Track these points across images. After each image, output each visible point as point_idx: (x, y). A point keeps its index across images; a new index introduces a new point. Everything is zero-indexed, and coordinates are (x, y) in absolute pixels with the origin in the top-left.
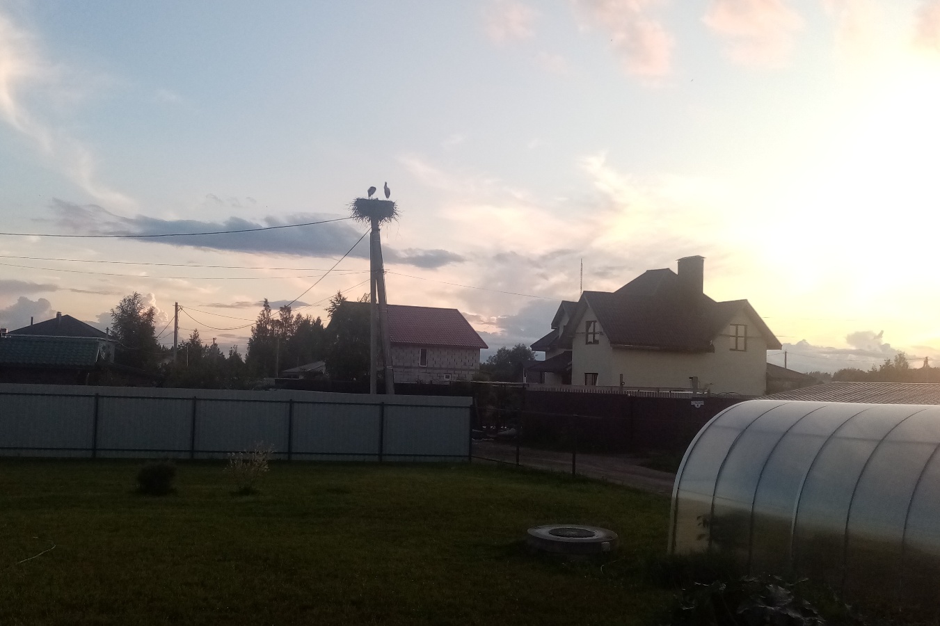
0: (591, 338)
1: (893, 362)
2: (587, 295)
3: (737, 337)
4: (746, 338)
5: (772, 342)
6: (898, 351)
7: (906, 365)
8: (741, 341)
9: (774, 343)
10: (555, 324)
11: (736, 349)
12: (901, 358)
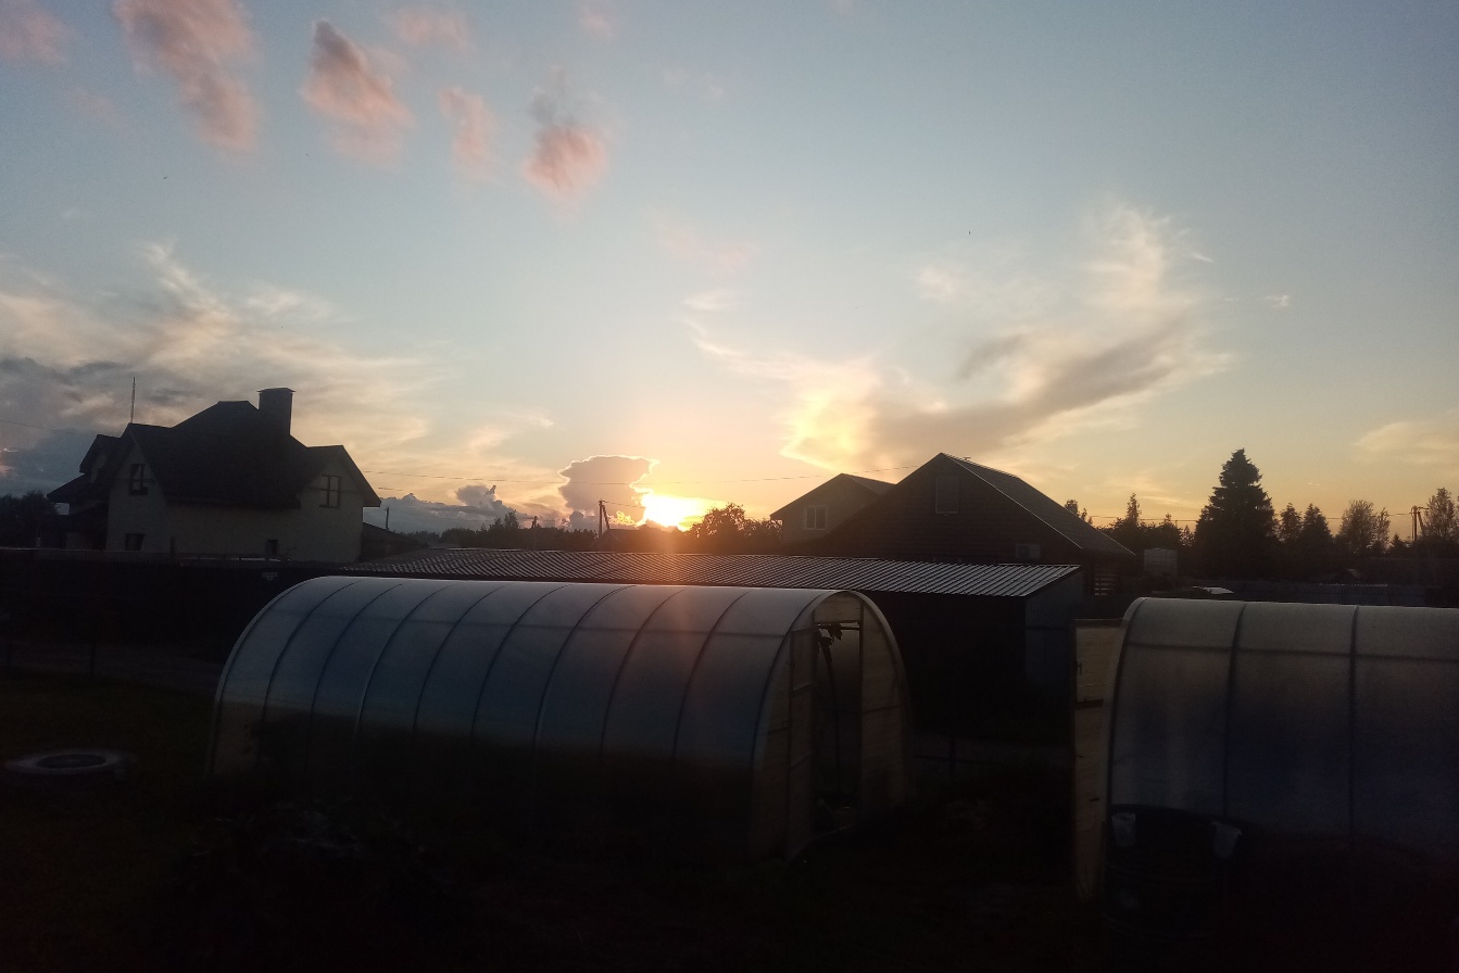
0: (136, 486)
1: (503, 522)
2: (133, 429)
3: (328, 490)
4: (339, 492)
5: (370, 498)
6: (510, 509)
7: (516, 524)
8: (334, 495)
9: (372, 499)
10: (86, 465)
11: (327, 506)
12: (512, 516)
